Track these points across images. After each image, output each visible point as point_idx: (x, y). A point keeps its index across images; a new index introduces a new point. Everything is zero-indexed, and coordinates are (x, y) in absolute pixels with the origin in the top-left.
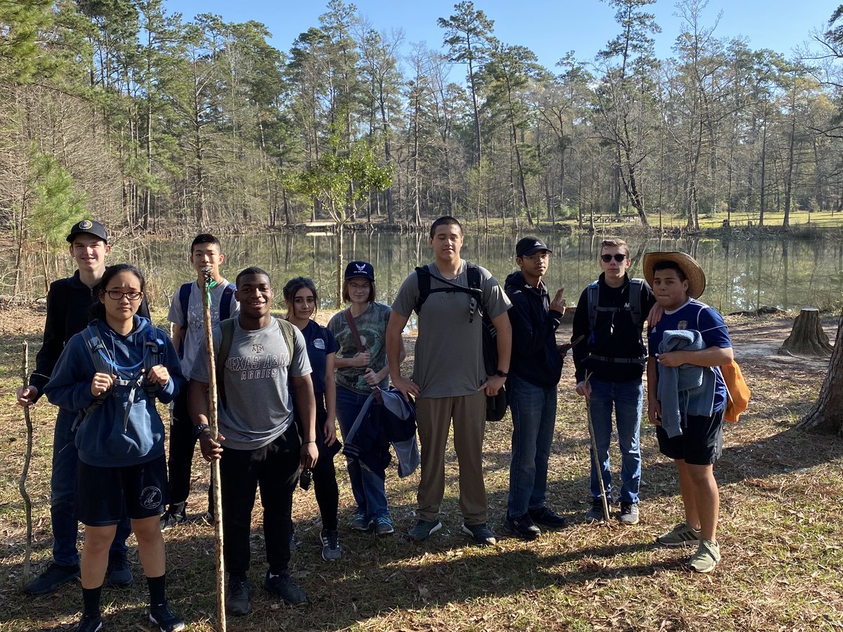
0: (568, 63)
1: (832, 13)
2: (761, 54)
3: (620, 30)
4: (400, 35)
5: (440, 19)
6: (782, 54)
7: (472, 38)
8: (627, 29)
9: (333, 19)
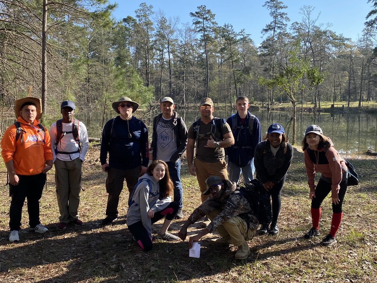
0: (242, 34)
1: (368, 14)
2: (326, 32)
3: (272, 19)
4: (178, 19)
5: (191, 13)
6: (335, 32)
7: (205, 22)
8: (275, 19)
9: (141, 12)
